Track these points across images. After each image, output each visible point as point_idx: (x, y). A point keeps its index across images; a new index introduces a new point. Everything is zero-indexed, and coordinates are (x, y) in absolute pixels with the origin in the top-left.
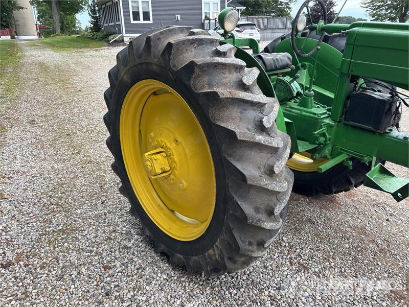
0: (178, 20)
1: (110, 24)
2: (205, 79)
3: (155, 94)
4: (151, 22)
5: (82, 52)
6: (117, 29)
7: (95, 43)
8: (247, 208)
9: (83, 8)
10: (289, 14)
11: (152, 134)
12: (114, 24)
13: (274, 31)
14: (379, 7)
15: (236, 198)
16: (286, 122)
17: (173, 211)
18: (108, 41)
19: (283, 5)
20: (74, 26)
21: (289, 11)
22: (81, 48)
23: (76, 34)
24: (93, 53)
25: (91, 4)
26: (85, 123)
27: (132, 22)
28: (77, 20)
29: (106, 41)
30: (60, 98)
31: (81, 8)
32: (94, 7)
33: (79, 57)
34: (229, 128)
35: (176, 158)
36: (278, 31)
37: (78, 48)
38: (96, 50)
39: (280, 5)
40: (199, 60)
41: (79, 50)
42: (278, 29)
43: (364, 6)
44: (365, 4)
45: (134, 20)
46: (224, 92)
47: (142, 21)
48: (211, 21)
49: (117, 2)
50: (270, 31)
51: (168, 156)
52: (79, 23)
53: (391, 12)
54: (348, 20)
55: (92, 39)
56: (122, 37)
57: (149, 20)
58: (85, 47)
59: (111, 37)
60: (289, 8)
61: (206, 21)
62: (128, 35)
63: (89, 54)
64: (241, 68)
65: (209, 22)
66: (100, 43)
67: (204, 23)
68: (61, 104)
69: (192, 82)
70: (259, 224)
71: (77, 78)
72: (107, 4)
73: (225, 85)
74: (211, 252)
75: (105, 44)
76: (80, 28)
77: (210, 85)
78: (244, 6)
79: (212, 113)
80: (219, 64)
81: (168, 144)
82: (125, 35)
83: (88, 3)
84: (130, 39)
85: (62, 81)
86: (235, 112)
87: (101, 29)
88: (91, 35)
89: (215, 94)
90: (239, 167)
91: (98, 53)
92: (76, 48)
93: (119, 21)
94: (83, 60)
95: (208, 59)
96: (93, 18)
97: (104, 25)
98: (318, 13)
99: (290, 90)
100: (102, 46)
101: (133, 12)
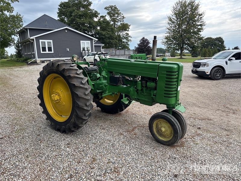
0: (68, 51)
1: (28, 54)
2: (68, 72)
3: (55, 78)
4: (53, 52)
5: (12, 68)
6: (33, 56)
7: (19, 64)
8: (79, 103)
9: (11, 44)
10: (128, 47)
11: (54, 90)
12: (31, 53)
13: (119, 56)
14: (170, 44)
15: (77, 101)
16: (93, 84)
17: (61, 116)
18: (27, 63)
19: (124, 43)
20: (4, 54)
21: (128, 46)
22: (10, 67)
23: (5, 59)
24: (19, 69)
25: (17, 43)
26: (21, 99)
27: (42, 52)
28: (6, 51)
29: (26, 63)
30: (5, 90)
31: (10, 45)
32: (18, 45)
33: (11, 72)
34: (74, 83)
35: (61, 96)
36: (121, 56)
37: (9, 67)
38: (20, 68)
39: (123, 43)
40: (66, 68)
41: (9, 68)
42: (121, 55)
43: (163, 43)
44: (164, 43)
45: (43, 51)
46: (72, 75)
47: (47, 52)
48: (86, 52)
49: (33, 42)
50: (117, 56)
51: (59, 95)
52: (7, 52)
53: (176, 46)
54: (160, 50)
55: (17, 61)
56: (36, 60)
57: (52, 51)
58: (13, 66)
59: (29, 60)
60: (128, 45)
61: (83, 52)
62: (39, 59)
63: (17, 70)
64: (77, 70)
65: (85, 52)
66: (22, 64)
67: (82, 53)
68: (6, 93)
69: (64, 73)
70: (83, 107)
71: (12, 82)
72: (27, 43)
73: (73, 74)
74: (72, 120)
75: (26, 64)
76: (7, 55)
77: (69, 74)
78: (104, 44)
79: (70, 80)
80: (71, 69)
81: (59, 92)
82: (37, 59)
83: (14, 42)
84: (40, 61)
85: (4, 83)
86: (75, 80)
87: (22, 56)
88: (16, 59)
89: (70, 76)
90: (77, 93)
91: (21, 69)
92: (8, 67)
93: (34, 52)
94: (13, 73)
95: (68, 68)
96: (17, 50)
97: (25, 54)
98: (142, 47)
99: (96, 76)
100: (23, 65)
101: (42, 47)
